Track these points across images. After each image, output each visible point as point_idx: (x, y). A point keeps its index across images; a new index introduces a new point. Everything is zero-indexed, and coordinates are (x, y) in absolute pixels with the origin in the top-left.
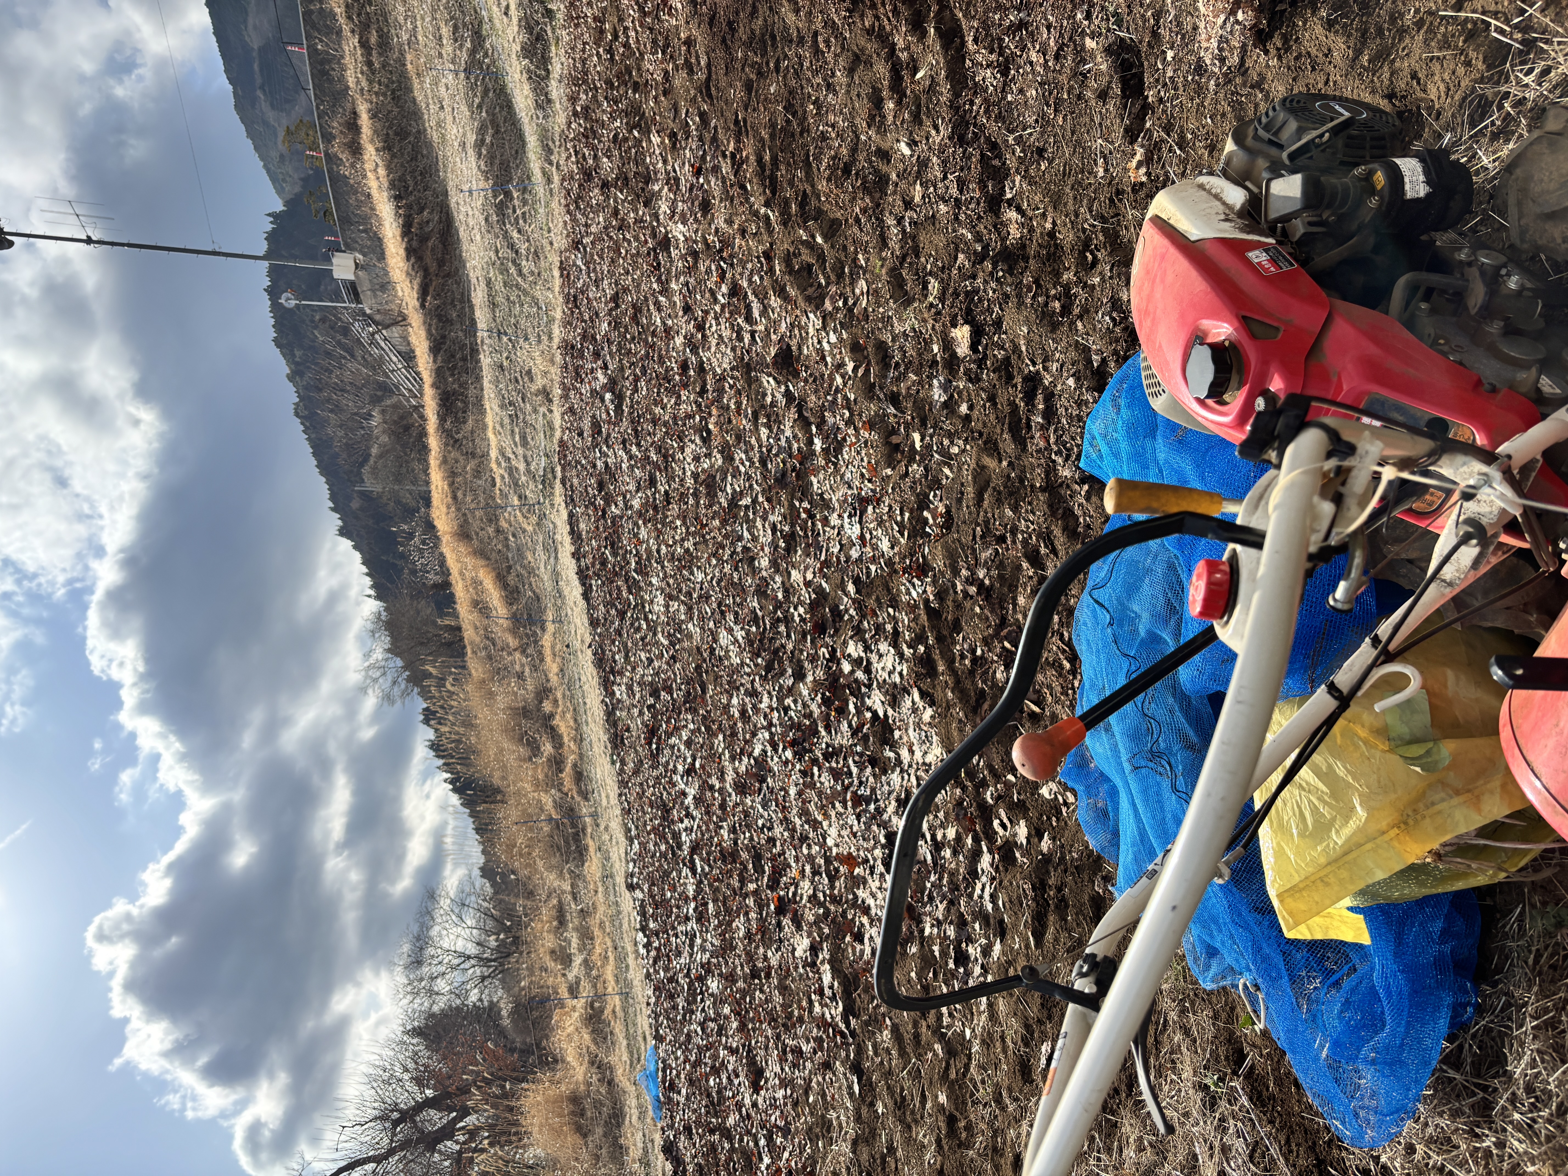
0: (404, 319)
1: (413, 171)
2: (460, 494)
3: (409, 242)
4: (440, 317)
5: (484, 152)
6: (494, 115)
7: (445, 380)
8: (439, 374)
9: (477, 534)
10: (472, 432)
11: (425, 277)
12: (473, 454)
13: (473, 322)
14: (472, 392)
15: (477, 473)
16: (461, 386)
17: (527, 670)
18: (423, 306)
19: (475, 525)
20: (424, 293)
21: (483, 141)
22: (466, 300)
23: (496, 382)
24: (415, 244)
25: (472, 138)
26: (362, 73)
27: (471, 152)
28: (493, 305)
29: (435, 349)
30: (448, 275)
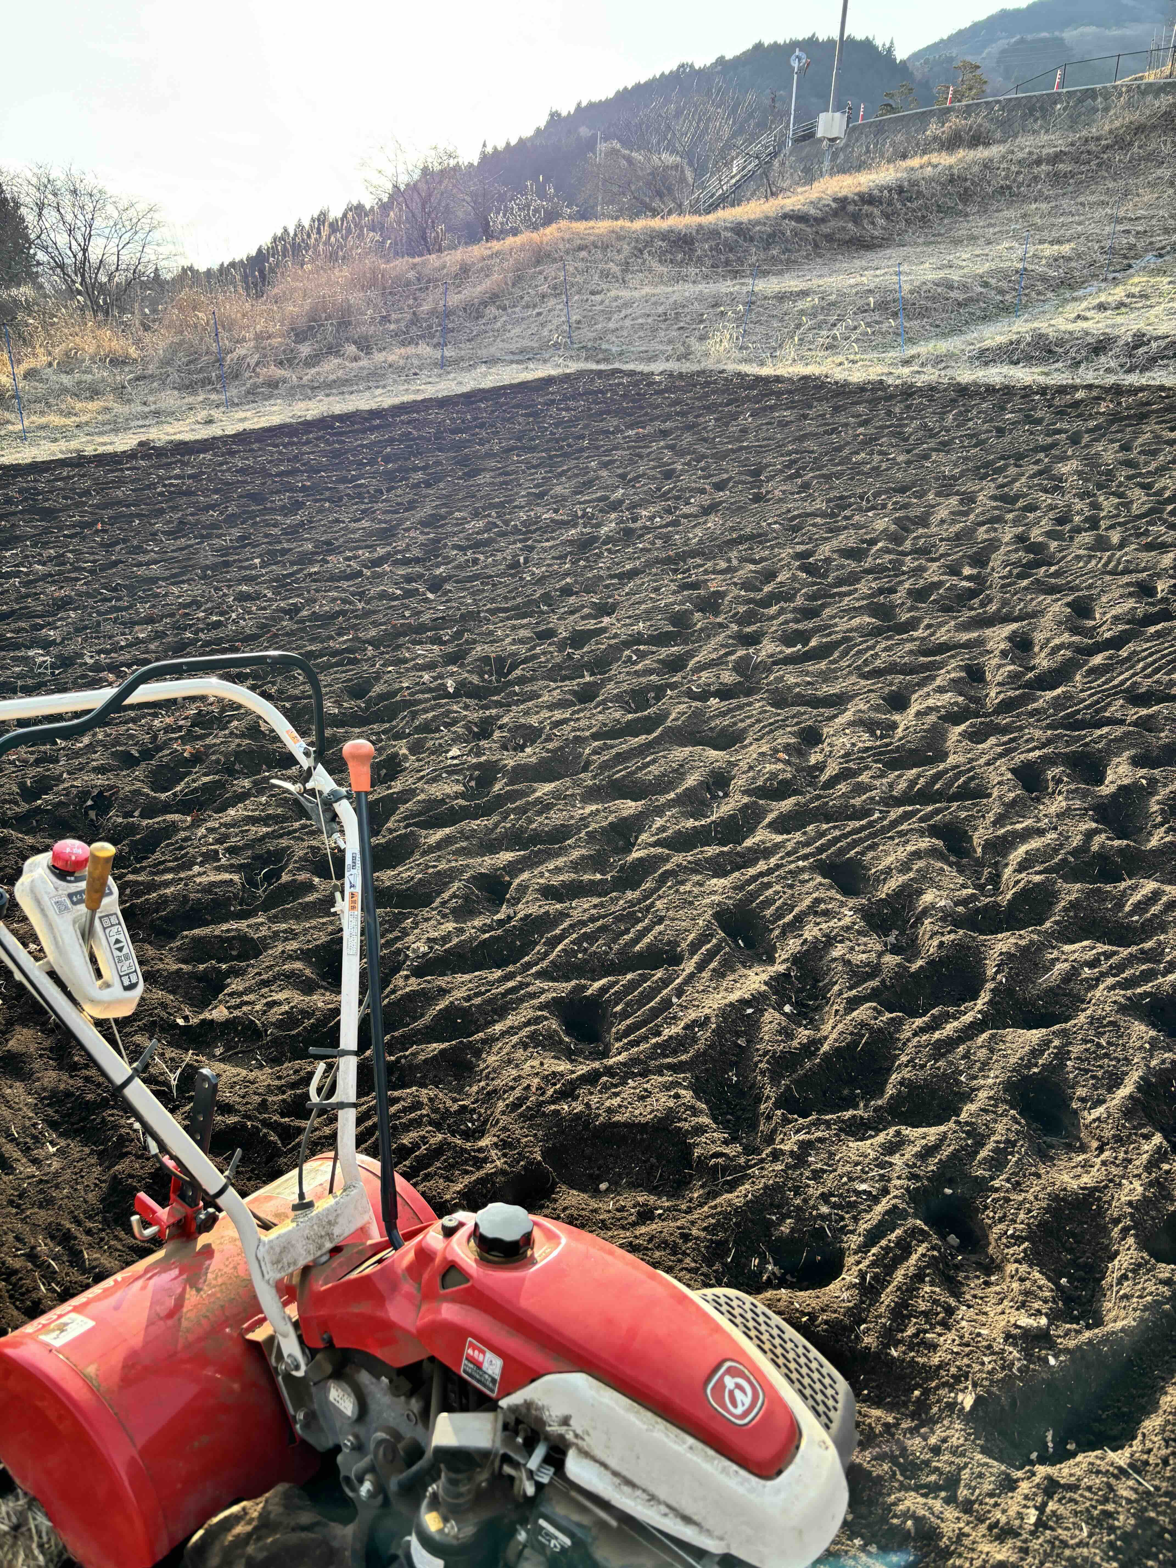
0: (772, 194)
1: (927, 208)
2: (583, 254)
3: (854, 201)
4: (772, 235)
5: (939, 290)
6: (978, 301)
7: (706, 241)
8: (713, 233)
9: (540, 273)
10: (650, 270)
11: (815, 219)
12: (625, 271)
13: (765, 274)
14: (692, 270)
15: (605, 275)
16: (699, 258)
17: (392, 327)
18: (785, 216)
19: (550, 270)
20: (800, 218)
21: (951, 287)
22: (790, 265)
23: (700, 298)
24: (851, 208)
25: (955, 276)
26: (1030, 153)
27: (941, 274)
28: (781, 297)
29: (740, 230)
30: (816, 246)
